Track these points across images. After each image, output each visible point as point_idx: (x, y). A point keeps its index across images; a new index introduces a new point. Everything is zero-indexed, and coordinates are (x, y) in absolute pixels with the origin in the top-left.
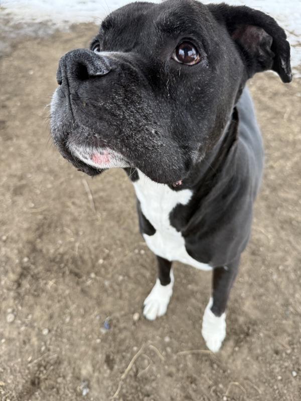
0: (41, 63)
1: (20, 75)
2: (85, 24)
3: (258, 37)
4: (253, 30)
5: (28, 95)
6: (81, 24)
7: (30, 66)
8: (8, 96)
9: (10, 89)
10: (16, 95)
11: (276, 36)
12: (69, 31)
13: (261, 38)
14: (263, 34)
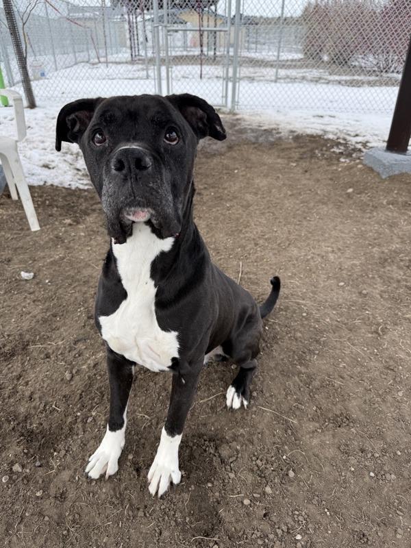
0: (249, 165)
1: (225, 172)
2: (312, 136)
3: (196, 114)
4: (192, 109)
5: (225, 189)
6: (308, 135)
7: (237, 166)
8: (206, 186)
9: (210, 181)
10: (212, 187)
11: (208, 112)
12: (290, 141)
13: (199, 115)
14: (200, 112)
